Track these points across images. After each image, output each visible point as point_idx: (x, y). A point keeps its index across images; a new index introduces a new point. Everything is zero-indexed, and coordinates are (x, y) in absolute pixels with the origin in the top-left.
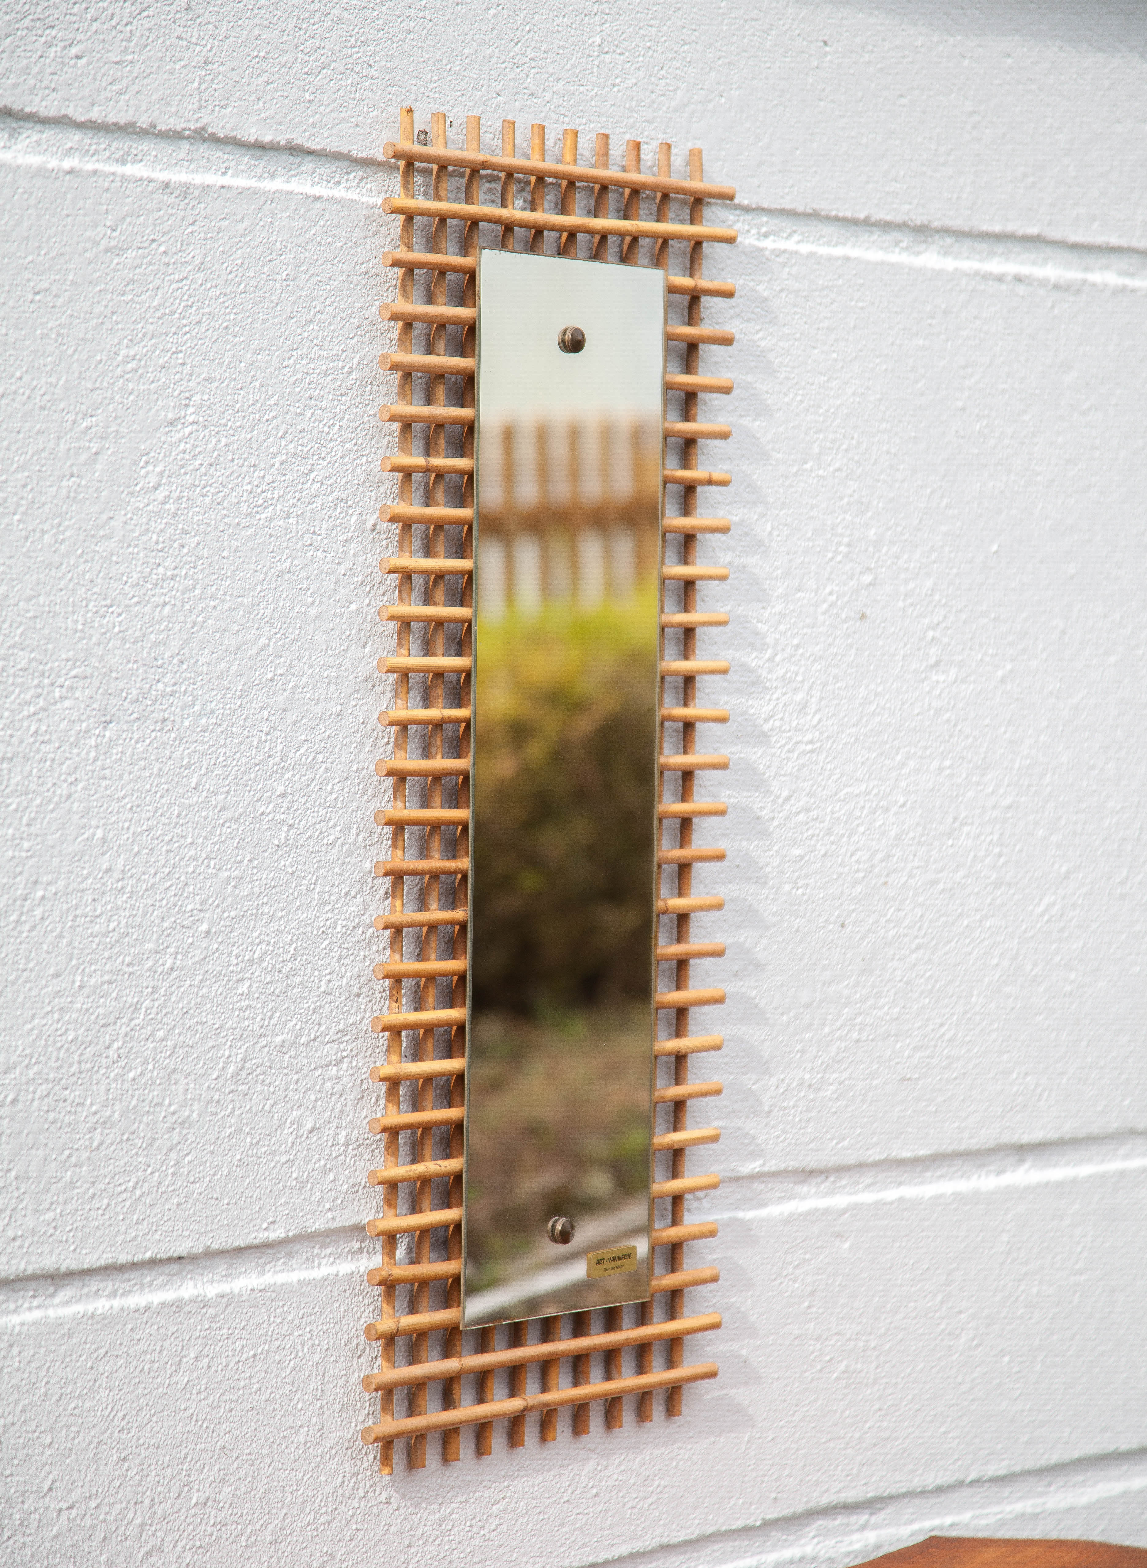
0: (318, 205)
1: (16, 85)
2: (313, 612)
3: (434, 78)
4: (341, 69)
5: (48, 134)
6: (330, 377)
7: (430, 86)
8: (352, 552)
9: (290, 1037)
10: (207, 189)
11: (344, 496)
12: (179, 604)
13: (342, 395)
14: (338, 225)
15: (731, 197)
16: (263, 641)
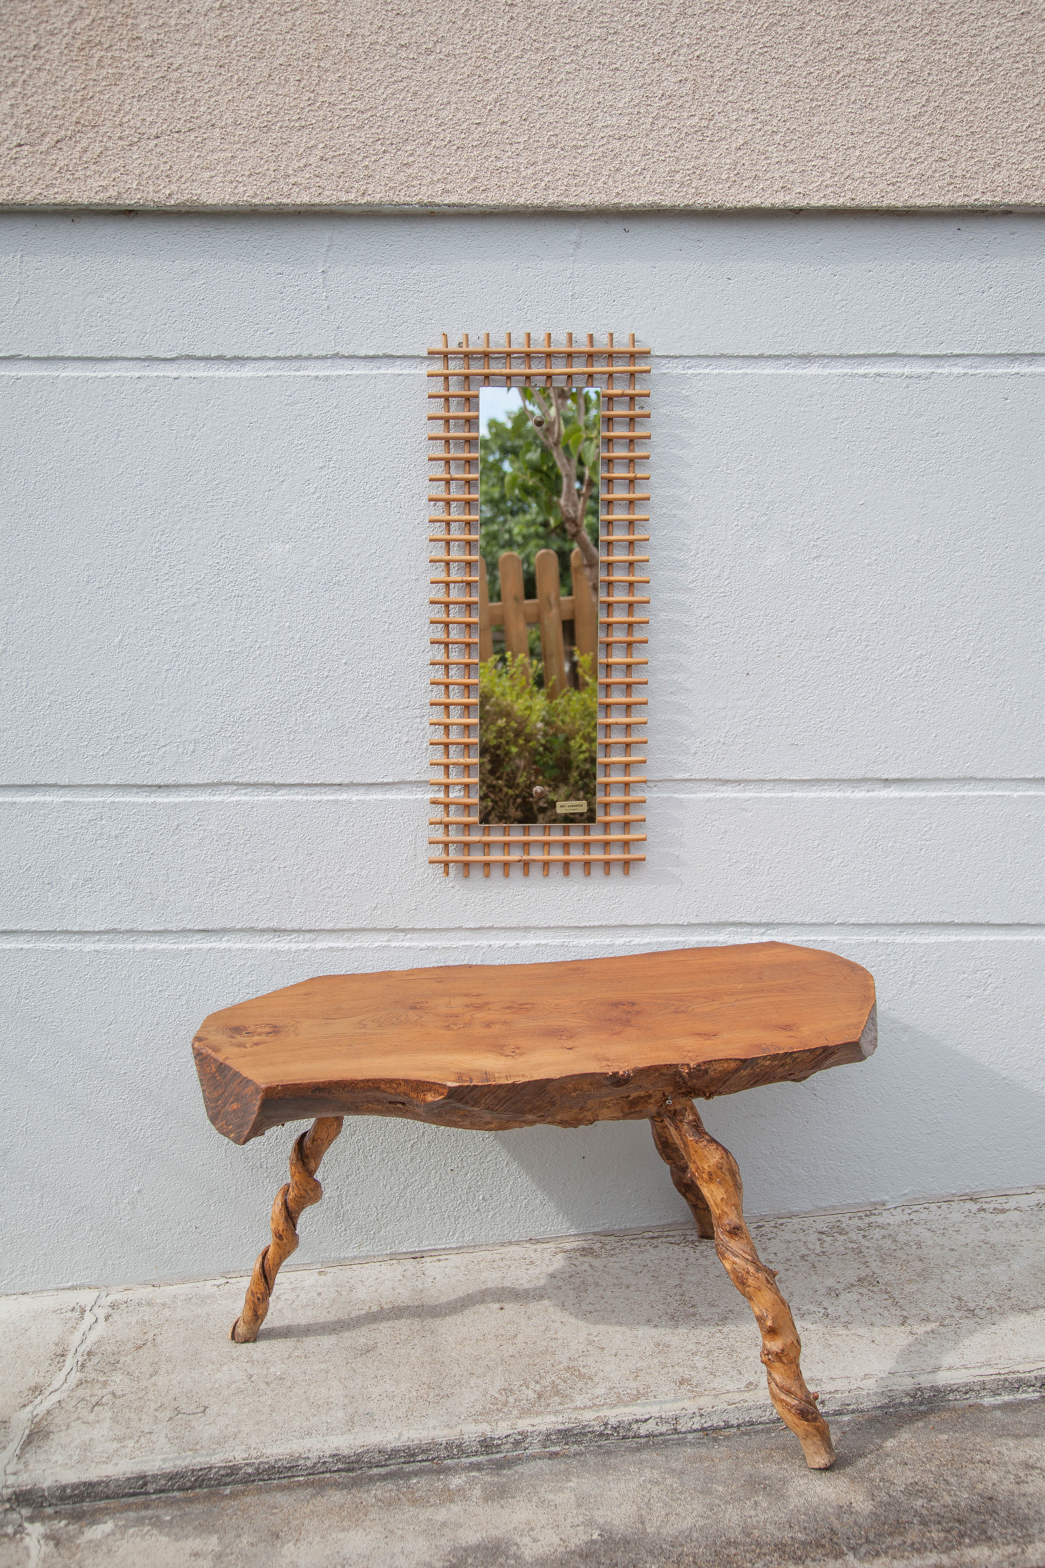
0: (401, 377)
1: (240, 347)
2: (400, 539)
5: (259, 364)
9: (393, 706)
10: (339, 377)
12: (326, 538)
14: (412, 384)
15: (649, 353)
16: (373, 551)
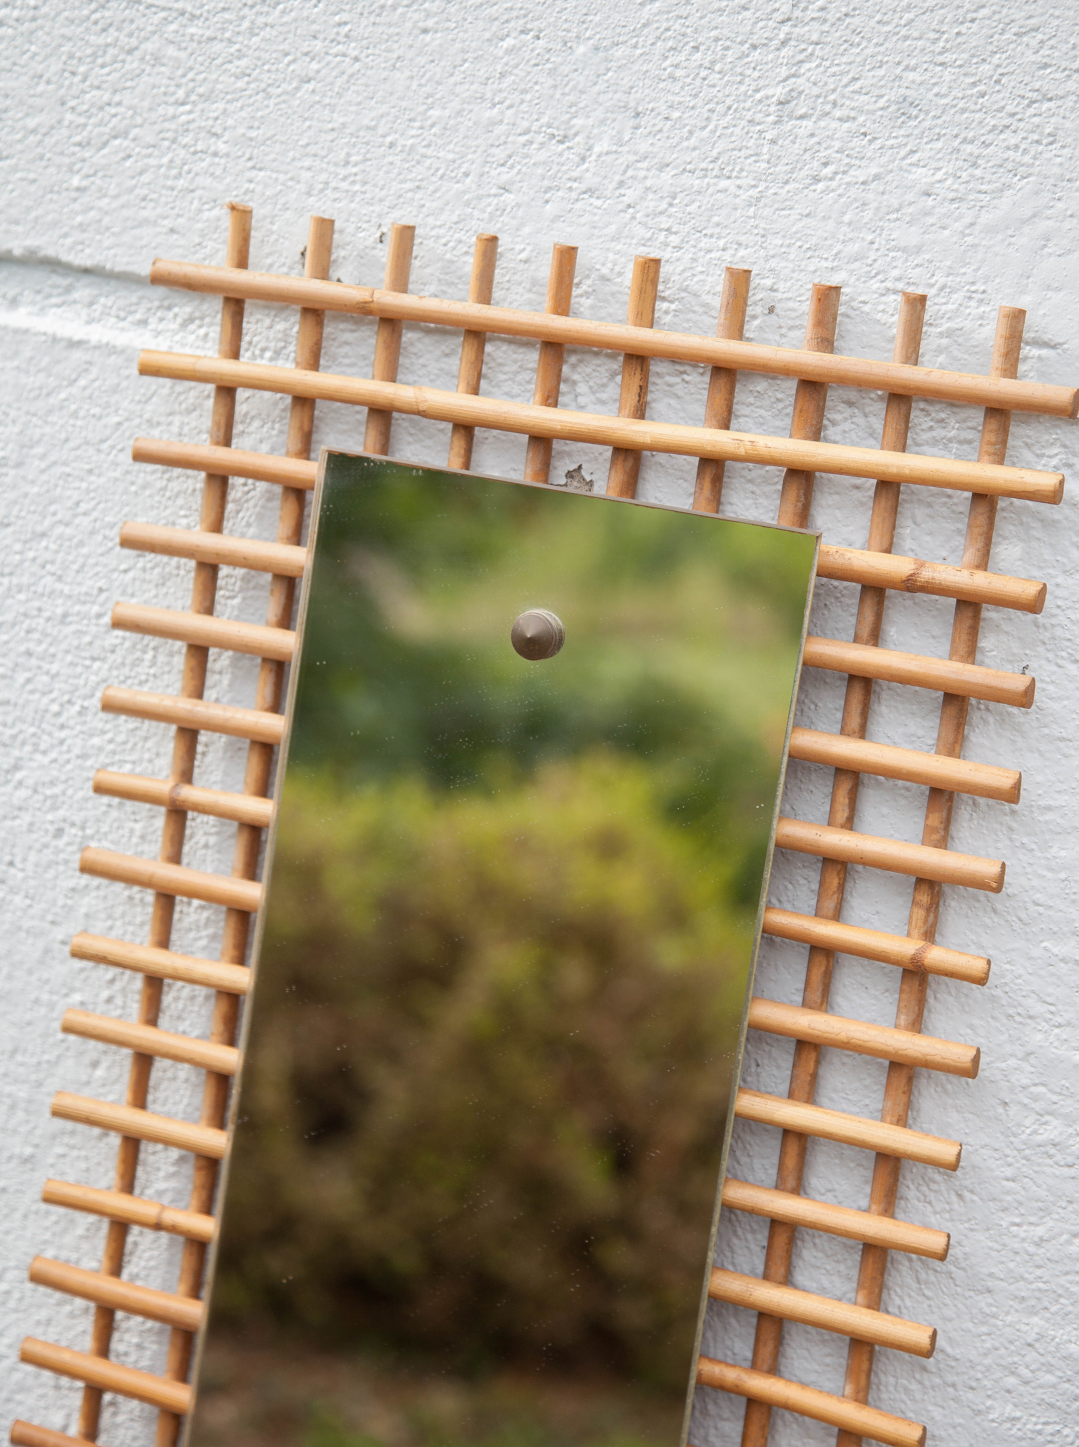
3: (353, 159)
4: (151, 139)
6: (73, 628)
7: (343, 172)
8: (83, 910)
11: (78, 818)
13: (94, 659)
14: (115, 389)
